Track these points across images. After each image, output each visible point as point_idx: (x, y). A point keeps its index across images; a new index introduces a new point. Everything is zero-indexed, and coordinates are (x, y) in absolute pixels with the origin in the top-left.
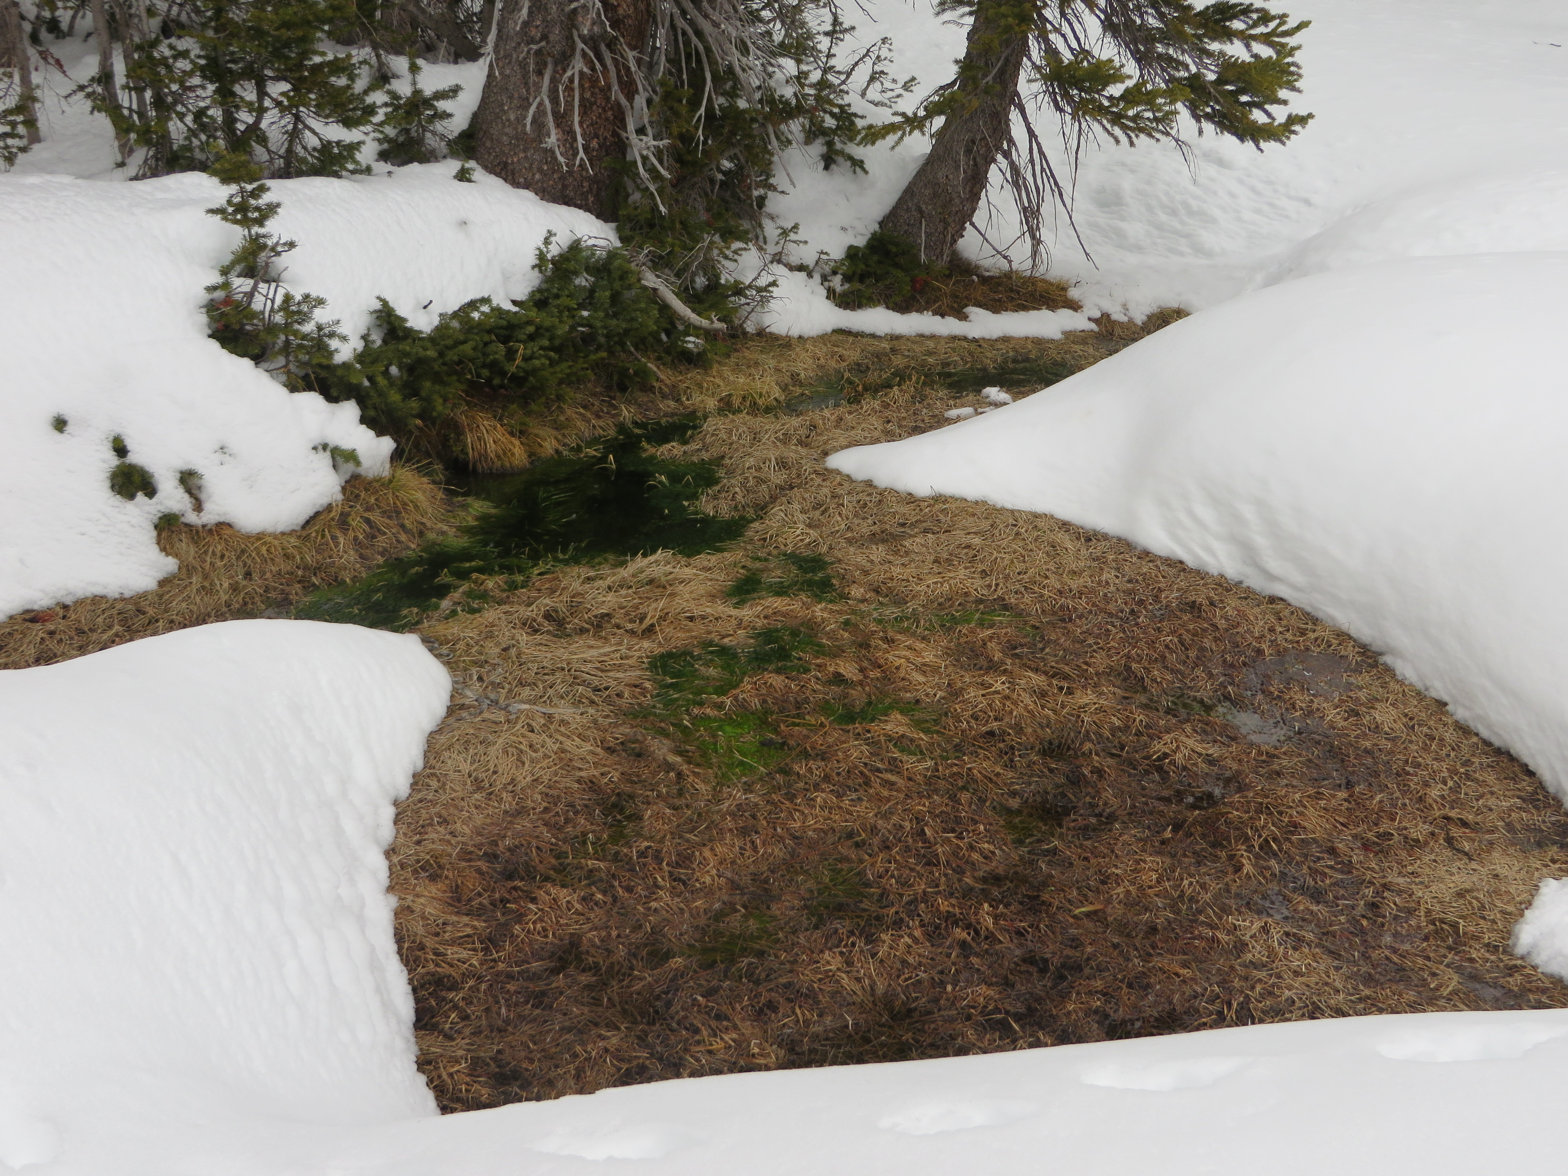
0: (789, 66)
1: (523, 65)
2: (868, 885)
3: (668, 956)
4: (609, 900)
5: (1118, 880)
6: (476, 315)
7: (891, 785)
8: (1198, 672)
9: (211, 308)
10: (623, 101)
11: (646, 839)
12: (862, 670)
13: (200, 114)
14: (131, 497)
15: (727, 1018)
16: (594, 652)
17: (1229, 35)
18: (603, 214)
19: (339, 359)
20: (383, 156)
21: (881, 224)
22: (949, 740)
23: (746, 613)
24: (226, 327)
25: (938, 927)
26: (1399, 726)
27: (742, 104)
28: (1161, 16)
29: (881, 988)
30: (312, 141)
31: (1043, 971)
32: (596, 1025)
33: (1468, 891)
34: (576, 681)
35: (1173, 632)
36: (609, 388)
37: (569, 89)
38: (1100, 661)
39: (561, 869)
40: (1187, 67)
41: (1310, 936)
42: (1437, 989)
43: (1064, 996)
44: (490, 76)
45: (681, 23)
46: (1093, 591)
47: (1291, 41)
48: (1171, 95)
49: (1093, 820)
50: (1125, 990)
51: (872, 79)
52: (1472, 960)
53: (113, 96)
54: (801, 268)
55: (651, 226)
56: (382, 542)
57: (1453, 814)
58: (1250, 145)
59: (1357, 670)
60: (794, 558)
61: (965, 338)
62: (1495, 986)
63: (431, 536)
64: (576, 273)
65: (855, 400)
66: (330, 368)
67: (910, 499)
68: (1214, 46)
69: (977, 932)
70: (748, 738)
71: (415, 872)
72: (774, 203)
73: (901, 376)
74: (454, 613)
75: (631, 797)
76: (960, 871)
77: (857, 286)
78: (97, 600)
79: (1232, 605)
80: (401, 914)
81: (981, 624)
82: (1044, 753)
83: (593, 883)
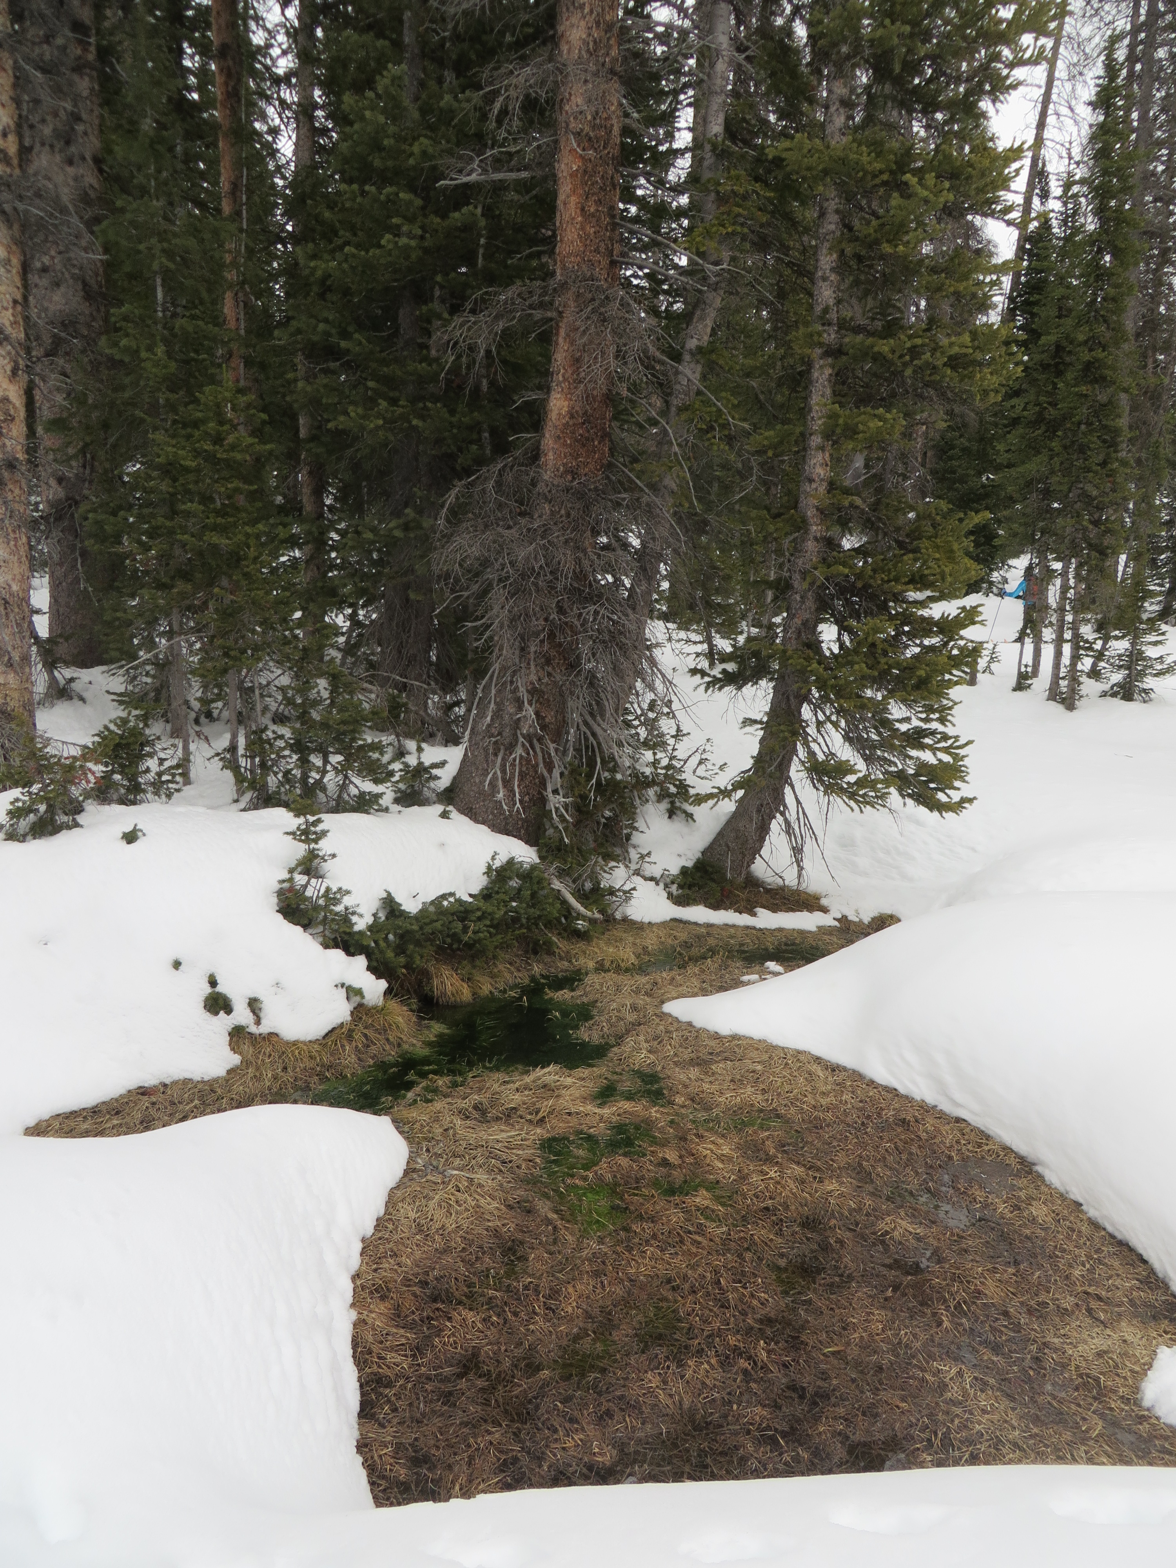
0: (648, 756)
1: (486, 750)
2: (679, 1320)
3: (539, 1368)
4: (501, 1321)
5: (855, 1327)
6: (445, 903)
7: (697, 1243)
8: (908, 1170)
9: (280, 893)
10: (546, 774)
11: (530, 1276)
12: (681, 1157)
13: (287, 773)
14: (216, 1013)
15: (578, 1422)
16: (504, 1135)
17: (922, 747)
18: (530, 841)
19: (356, 928)
20: (397, 801)
21: (703, 853)
22: (738, 1212)
23: (606, 1111)
24: (288, 906)
25: (727, 1357)
26: (1049, 1219)
27: (619, 777)
28: (879, 734)
29: (686, 1404)
30: (354, 791)
31: (802, 1397)
32: (485, 1421)
33: (1105, 1352)
34: (491, 1155)
35: (890, 1141)
36: (527, 952)
37: (513, 765)
38: (842, 1159)
39: (470, 1296)
40: (896, 765)
41: (992, 1381)
42: (1087, 1431)
43: (817, 1419)
44: (465, 755)
45: (583, 728)
46: (836, 1107)
47: (962, 752)
48: (887, 783)
49: (837, 1279)
50: (860, 1417)
51: (700, 763)
52: (1111, 1409)
53: (236, 760)
54: (652, 879)
55: (559, 850)
56: (373, 1049)
57: (1091, 1290)
58: (936, 814)
59: (1018, 1176)
60: (639, 1074)
61: (754, 928)
62: (1130, 1431)
63: (405, 1047)
64: (510, 878)
65: (683, 966)
66: (351, 934)
67: (716, 1036)
68: (914, 753)
69: (755, 1363)
70: (603, 1203)
71: (371, 1293)
72: (636, 838)
73: (713, 951)
74: (415, 1101)
75: (522, 1243)
76: (744, 1314)
77: (687, 891)
78: (186, 1081)
79: (930, 1123)
80: (359, 1324)
81: (762, 1127)
82: (803, 1225)
83: (491, 1308)
